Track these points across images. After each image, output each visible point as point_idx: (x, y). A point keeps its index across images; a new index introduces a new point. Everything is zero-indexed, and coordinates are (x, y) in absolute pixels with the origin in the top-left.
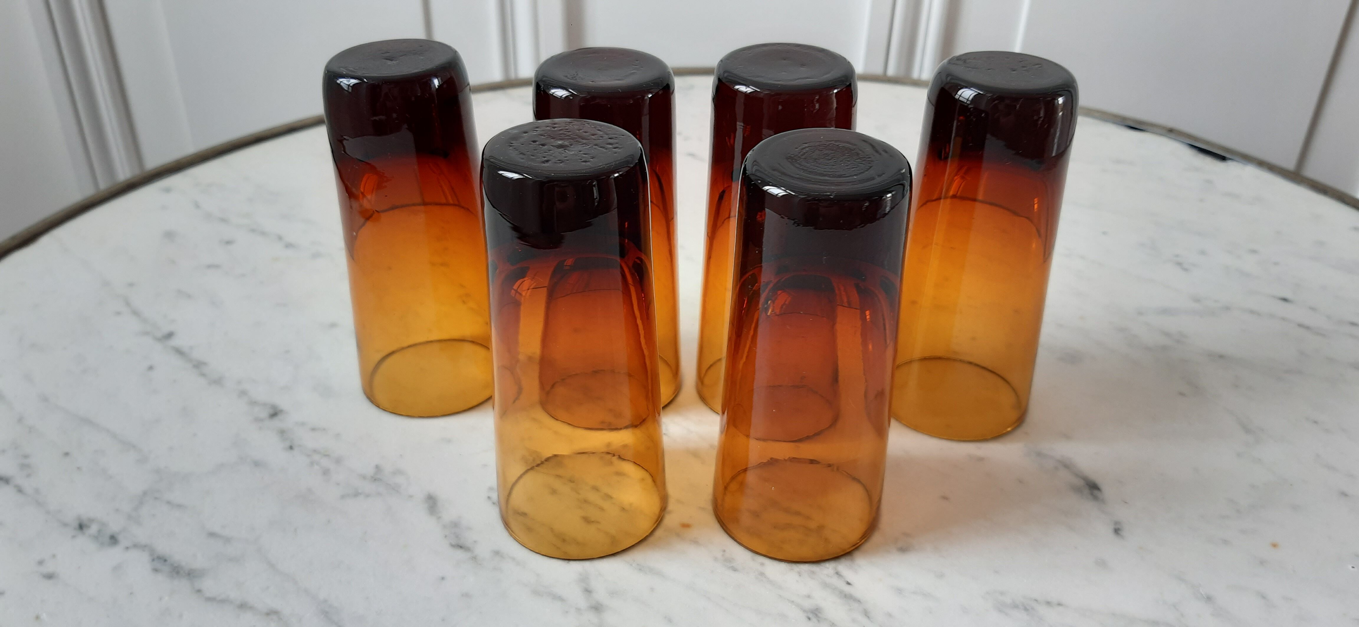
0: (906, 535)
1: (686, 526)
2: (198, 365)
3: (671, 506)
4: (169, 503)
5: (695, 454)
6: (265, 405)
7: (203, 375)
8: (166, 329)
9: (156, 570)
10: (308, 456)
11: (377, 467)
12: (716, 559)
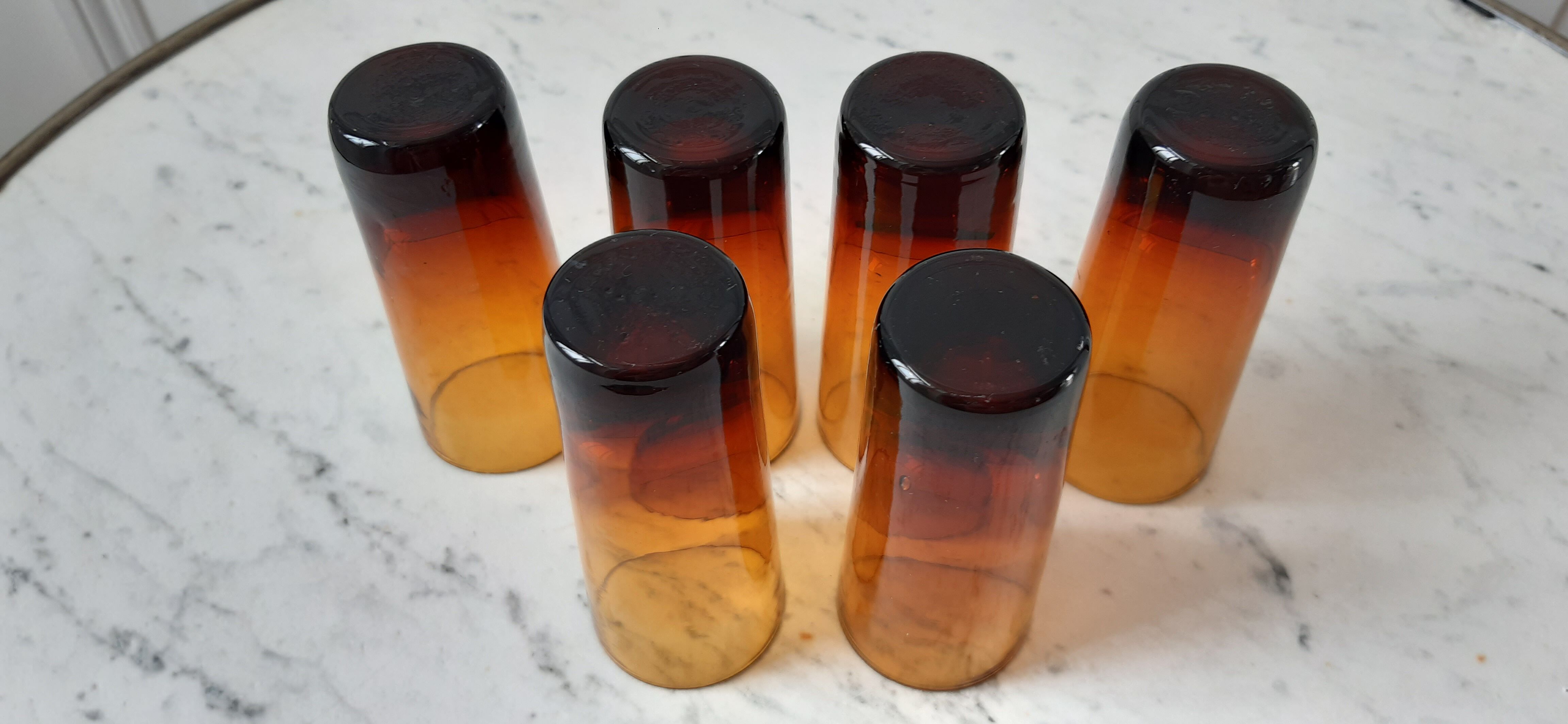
0: (1060, 648)
1: (806, 637)
2: (224, 392)
3: (790, 608)
4: (214, 606)
5: (815, 527)
6: (308, 455)
7: (231, 408)
8: (179, 334)
9: (211, 706)
10: (367, 534)
11: (448, 550)
12: (841, 686)
